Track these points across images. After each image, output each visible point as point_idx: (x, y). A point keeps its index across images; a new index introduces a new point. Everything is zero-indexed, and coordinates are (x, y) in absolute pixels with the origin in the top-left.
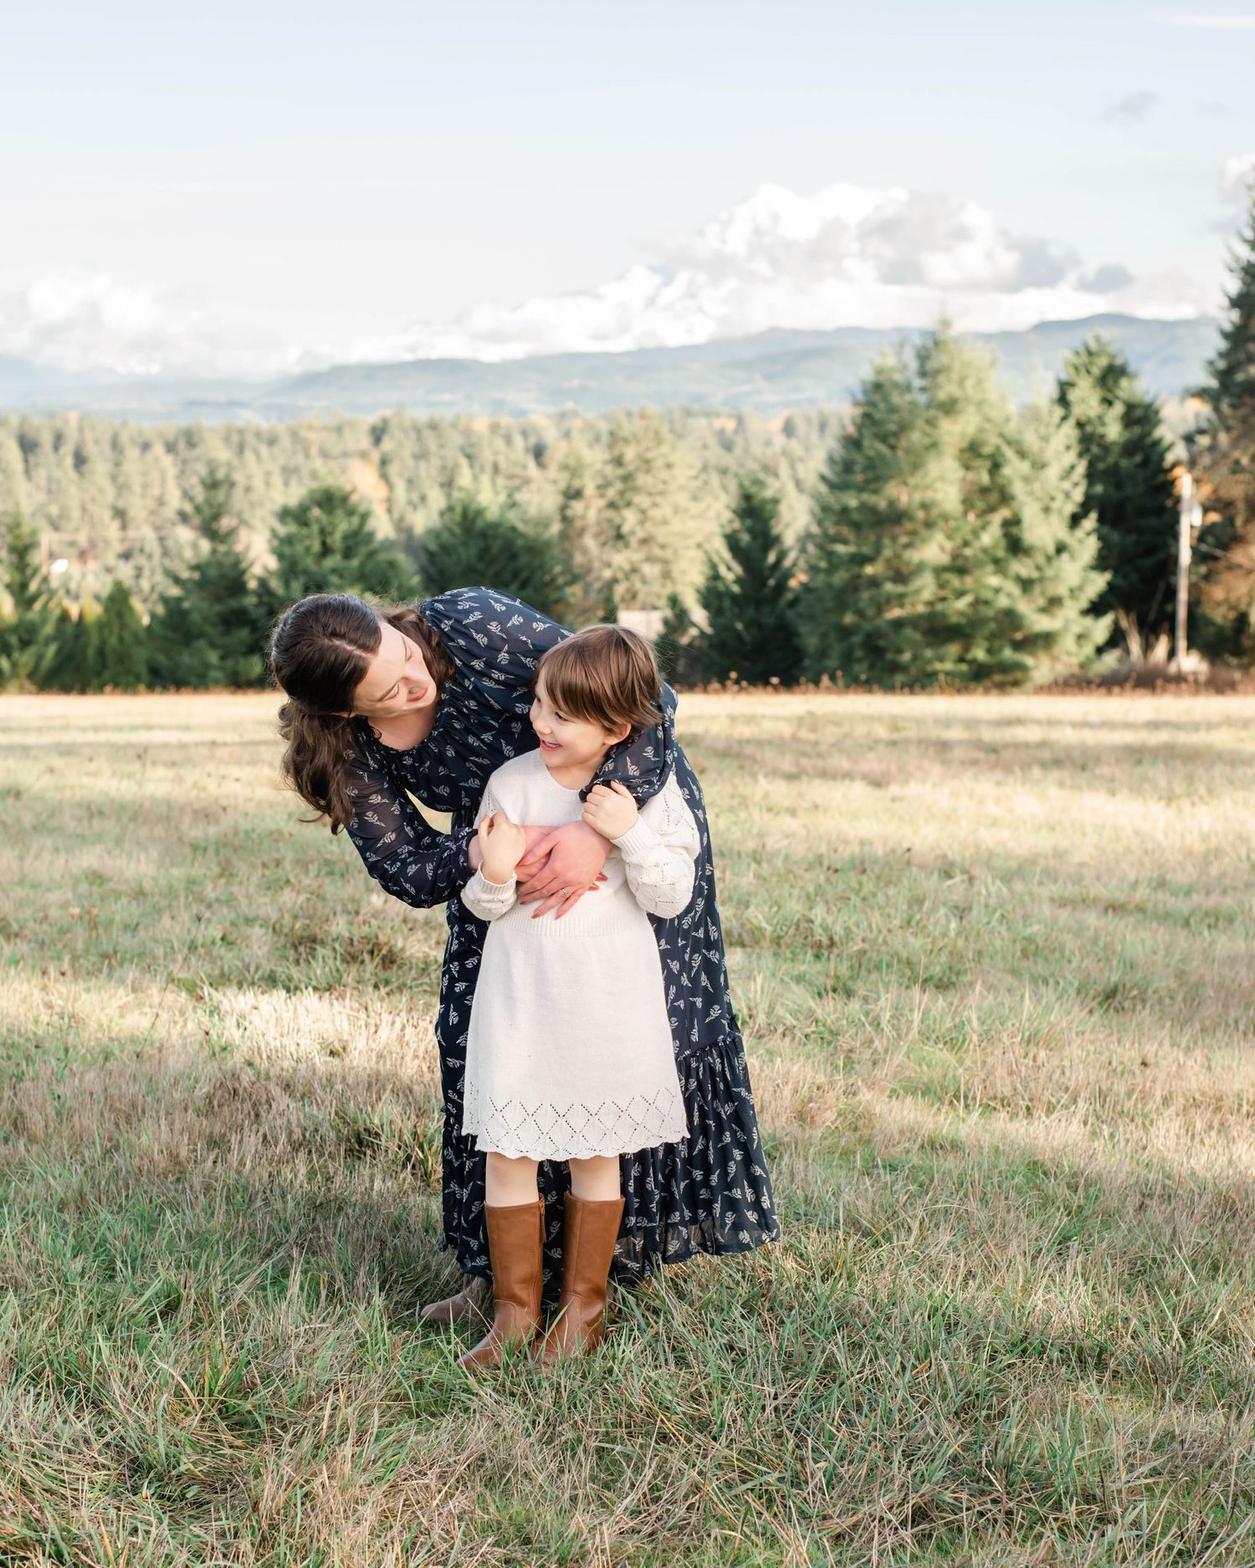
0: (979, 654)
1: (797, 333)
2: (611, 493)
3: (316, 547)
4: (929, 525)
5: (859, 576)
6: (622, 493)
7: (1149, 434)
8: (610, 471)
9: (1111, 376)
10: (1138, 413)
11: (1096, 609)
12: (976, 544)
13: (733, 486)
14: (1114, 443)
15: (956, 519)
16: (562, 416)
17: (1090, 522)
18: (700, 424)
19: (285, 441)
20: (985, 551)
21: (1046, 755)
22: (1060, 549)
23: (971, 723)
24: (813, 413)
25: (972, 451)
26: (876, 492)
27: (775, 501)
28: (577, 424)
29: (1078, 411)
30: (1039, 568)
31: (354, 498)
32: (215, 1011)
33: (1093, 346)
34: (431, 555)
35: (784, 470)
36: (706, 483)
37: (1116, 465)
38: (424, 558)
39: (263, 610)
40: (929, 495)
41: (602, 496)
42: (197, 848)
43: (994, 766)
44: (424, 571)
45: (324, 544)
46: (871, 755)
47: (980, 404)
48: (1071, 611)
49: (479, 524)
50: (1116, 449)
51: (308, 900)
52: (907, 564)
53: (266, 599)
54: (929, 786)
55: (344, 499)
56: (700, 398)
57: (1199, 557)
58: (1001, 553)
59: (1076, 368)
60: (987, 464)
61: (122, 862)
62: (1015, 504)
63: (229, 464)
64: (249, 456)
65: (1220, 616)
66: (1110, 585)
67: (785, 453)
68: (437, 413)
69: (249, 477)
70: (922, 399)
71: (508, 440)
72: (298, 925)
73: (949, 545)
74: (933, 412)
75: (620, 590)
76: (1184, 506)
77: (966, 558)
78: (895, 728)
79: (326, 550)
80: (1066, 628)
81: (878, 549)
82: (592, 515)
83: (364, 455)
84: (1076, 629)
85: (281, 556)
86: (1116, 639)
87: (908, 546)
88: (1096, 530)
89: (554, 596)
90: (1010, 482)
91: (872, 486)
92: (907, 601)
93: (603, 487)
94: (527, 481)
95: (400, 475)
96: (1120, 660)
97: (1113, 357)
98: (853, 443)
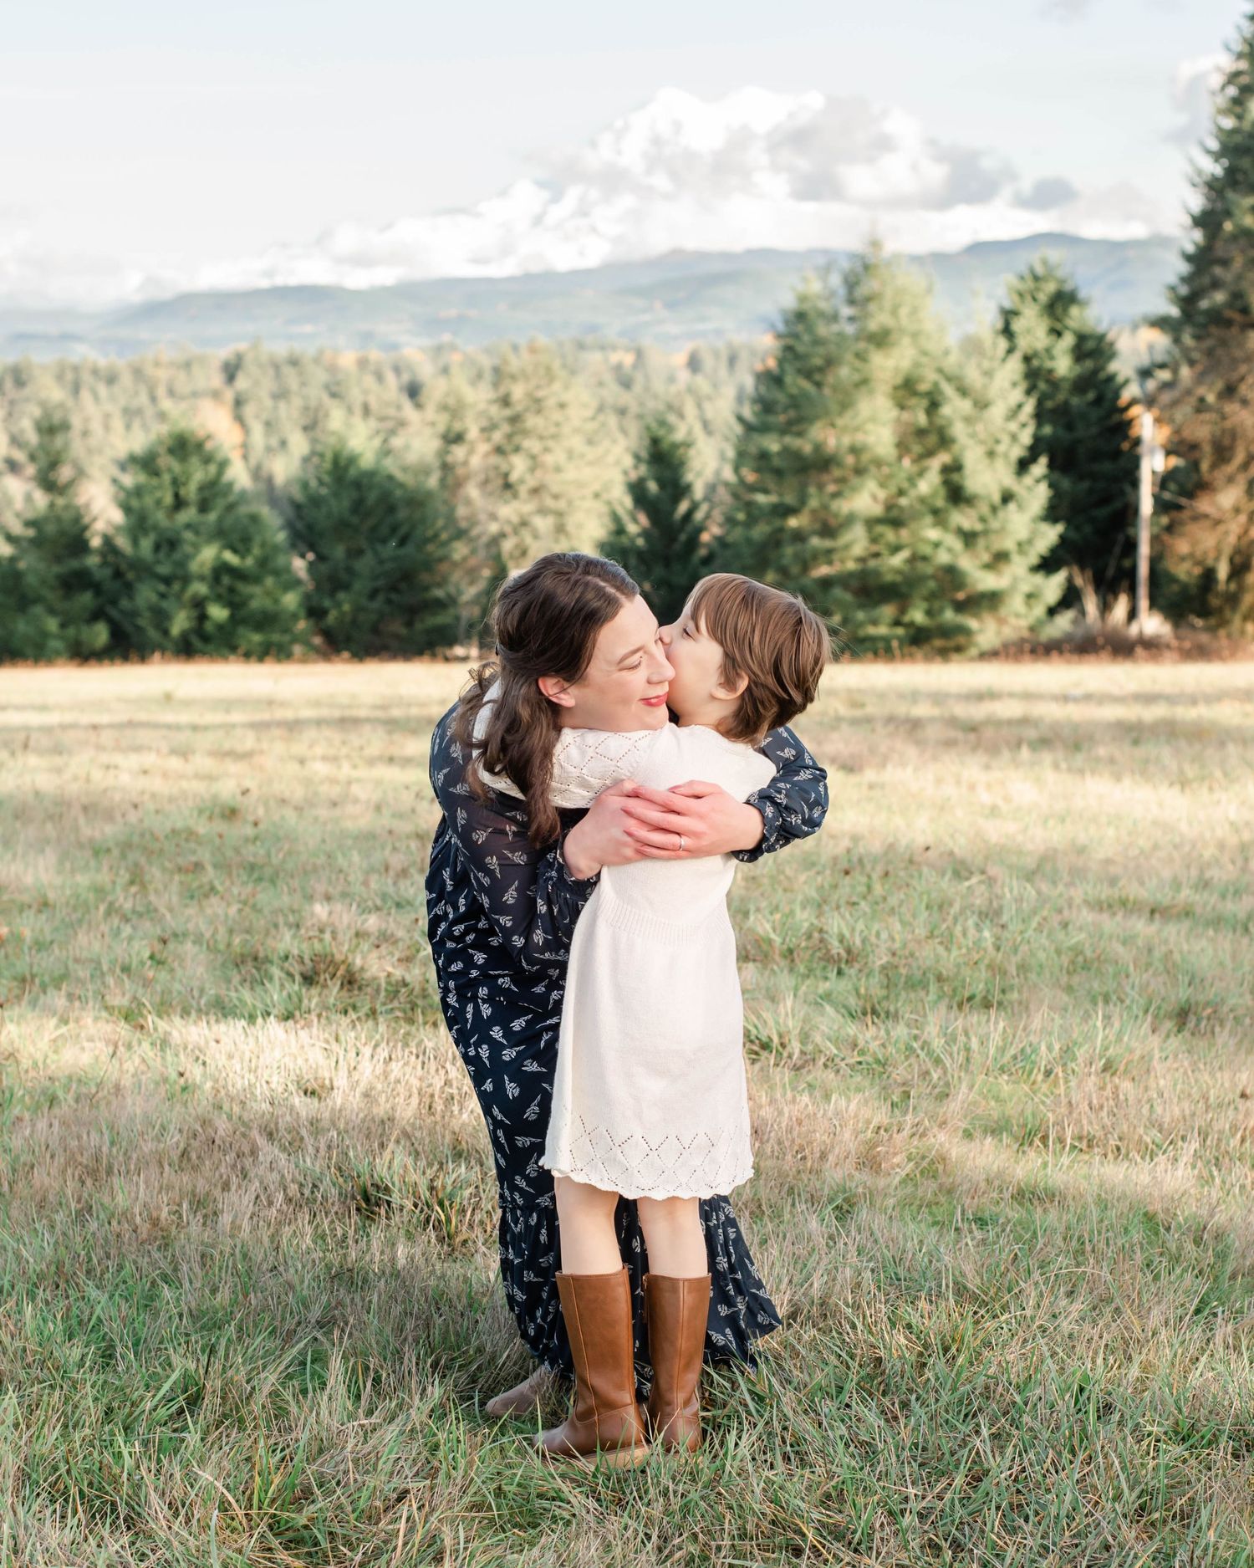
0: (918, 616)
1: (702, 256)
2: (497, 436)
3: (168, 499)
4: (859, 471)
5: (781, 530)
6: (509, 437)
7: (1102, 368)
8: (495, 411)
9: (1060, 303)
10: (1090, 345)
11: (1047, 565)
12: (913, 493)
13: (634, 428)
14: (1063, 379)
15: (889, 465)
16: (439, 350)
17: (1040, 468)
18: (594, 358)
19: (126, 379)
20: (922, 500)
21: (1032, 733)
22: (1007, 497)
23: (938, 698)
24: (721, 345)
25: (907, 389)
26: (800, 434)
27: (688, 445)
28: (456, 358)
29: (1024, 344)
30: (983, 520)
31: (209, 446)
32: (164, 1043)
33: (1040, 270)
34: (298, 507)
35: (690, 410)
36: (603, 425)
37: (1066, 403)
38: (290, 512)
39: (107, 572)
40: (860, 438)
41: (489, 440)
42: (99, 851)
43: (975, 748)
44: (289, 525)
45: (177, 496)
46: (835, 736)
47: (915, 335)
48: (1019, 567)
49: (352, 472)
50: (1066, 386)
51: (240, 911)
52: (836, 515)
53: (110, 558)
54: (910, 769)
55: (199, 446)
56: (593, 328)
57: (1161, 506)
58: (940, 502)
59: (1021, 295)
60: (925, 403)
61: (16, 868)
62: (956, 448)
63: (61, 405)
64: (85, 395)
65: (1185, 572)
66: (1062, 537)
67: (691, 390)
68: (298, 347)
69: (87, 420)
70: (850, 329)
71: (380, 377)
72: (237, 941)
73: (882, 494)
74: (862, 345)
75: (507, 546)
76: (1143, 450)
77: (901, 508)
78: (855, 704)
79: (179, 503)
80: (1013, 587)
81: (803, 500)
82: (476, 461)
83: (216, 395)
84: (1025, 588)
85: (127, 509)
86: (1070, 599)
87: (836, 495)
88: (1045, 477)
89: (440, 552)
90: (950, 423)
91: (795, 429)
92: (836, 557)
93: (488, 429)
94: (402, 424)
95: (257, 417)
96: (1075, 622)
97: (1062, 281)
98: (773, 379)
